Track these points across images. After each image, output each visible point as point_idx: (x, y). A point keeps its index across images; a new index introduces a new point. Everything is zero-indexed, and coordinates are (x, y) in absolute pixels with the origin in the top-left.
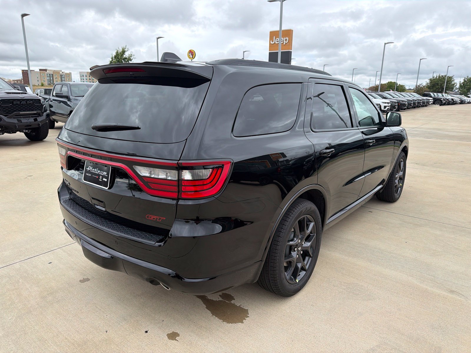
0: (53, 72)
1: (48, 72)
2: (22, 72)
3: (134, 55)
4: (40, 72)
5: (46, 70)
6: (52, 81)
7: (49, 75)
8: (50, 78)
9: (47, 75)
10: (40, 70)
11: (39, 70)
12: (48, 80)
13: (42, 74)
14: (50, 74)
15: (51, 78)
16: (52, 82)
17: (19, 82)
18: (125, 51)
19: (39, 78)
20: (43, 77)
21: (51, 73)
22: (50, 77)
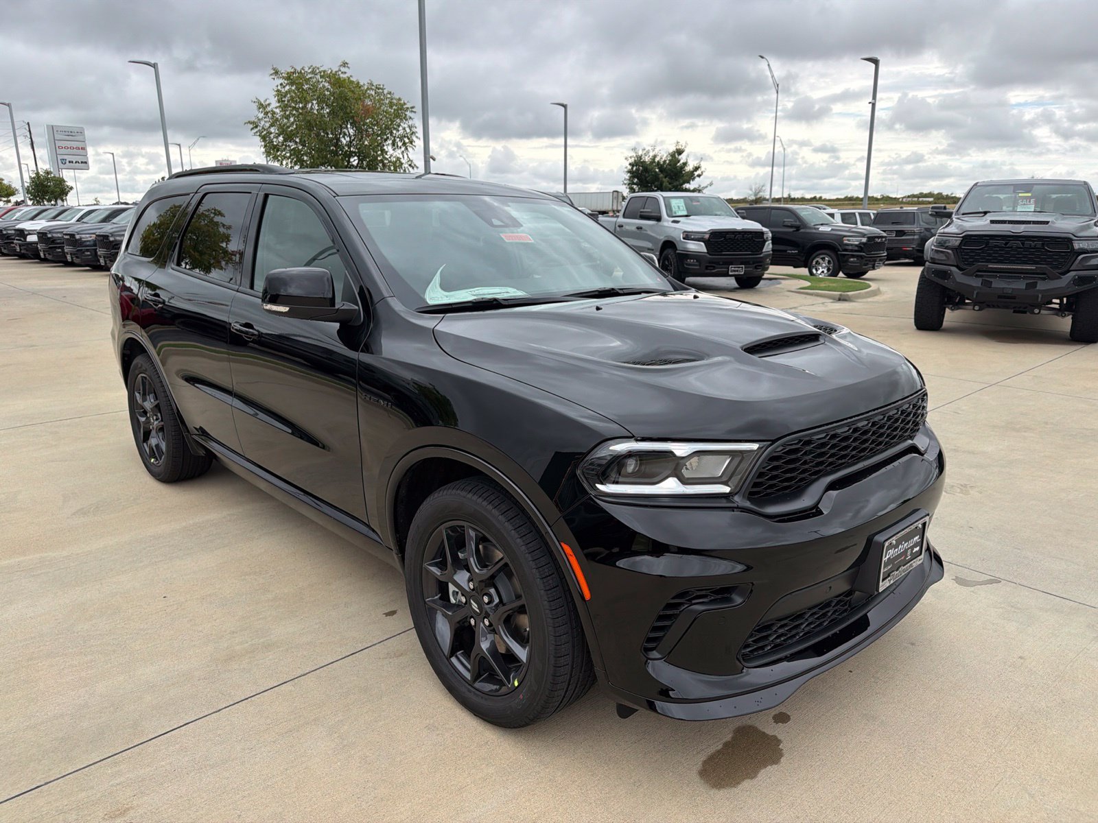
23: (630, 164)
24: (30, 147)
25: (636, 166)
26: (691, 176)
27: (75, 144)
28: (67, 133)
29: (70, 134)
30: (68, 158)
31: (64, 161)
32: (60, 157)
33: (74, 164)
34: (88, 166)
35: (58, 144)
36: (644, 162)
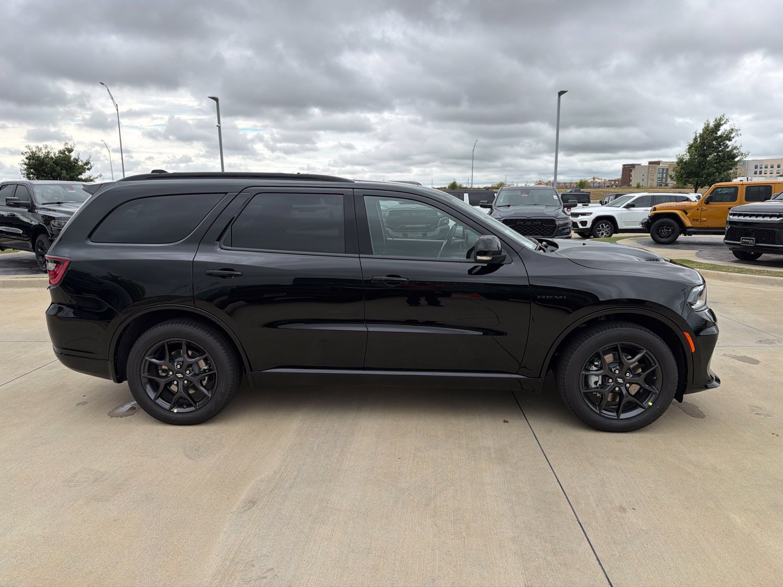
0: (670, 165)
1: (661, 165)
2: (623, 168)
3: (737, 130)
4: (649, 166)
5: (658, 163)
6: (664, 179)
7: (661, 170)
8: (662, 175)
9: (658, 170)
10: (650, 163)
11: (648, 163)
12: (659, 178)
13: (650, 170)
14: (663, 169)
15: (664, 175)
16: (664, 182)
17: (617, 183)
18: (721, 124)
19: (646, 175)
20: (652, 173)
21: (666, 166)
22: (663, 173)
23: (27, 158)
25: (33, 160)
26: (82, 170)
36: (39, 157)
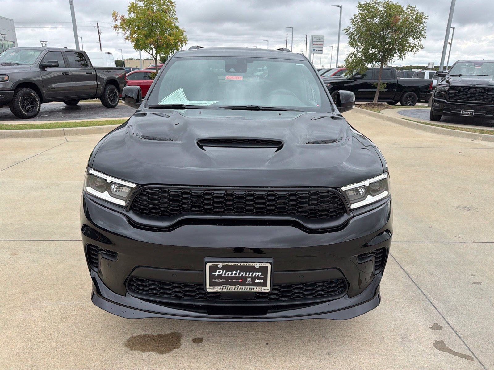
24: (305, 45)
27: (319, 43)
28: (318, 39)
29: (319, 39)
30: (316, 49)
31: (314, 50)
32: (313, 48)
33: (317, 51)
34: (322, 52)
35: (314, 43)
